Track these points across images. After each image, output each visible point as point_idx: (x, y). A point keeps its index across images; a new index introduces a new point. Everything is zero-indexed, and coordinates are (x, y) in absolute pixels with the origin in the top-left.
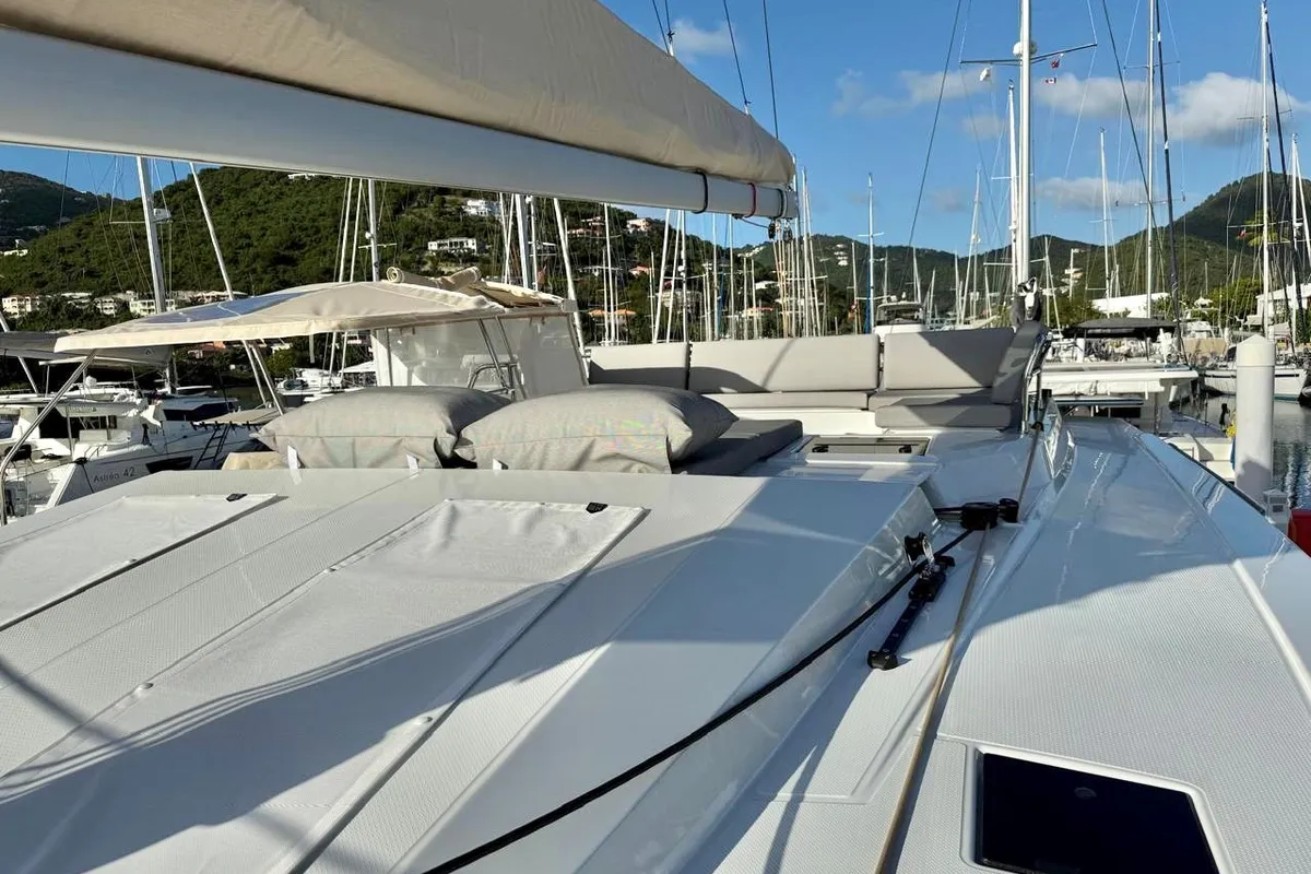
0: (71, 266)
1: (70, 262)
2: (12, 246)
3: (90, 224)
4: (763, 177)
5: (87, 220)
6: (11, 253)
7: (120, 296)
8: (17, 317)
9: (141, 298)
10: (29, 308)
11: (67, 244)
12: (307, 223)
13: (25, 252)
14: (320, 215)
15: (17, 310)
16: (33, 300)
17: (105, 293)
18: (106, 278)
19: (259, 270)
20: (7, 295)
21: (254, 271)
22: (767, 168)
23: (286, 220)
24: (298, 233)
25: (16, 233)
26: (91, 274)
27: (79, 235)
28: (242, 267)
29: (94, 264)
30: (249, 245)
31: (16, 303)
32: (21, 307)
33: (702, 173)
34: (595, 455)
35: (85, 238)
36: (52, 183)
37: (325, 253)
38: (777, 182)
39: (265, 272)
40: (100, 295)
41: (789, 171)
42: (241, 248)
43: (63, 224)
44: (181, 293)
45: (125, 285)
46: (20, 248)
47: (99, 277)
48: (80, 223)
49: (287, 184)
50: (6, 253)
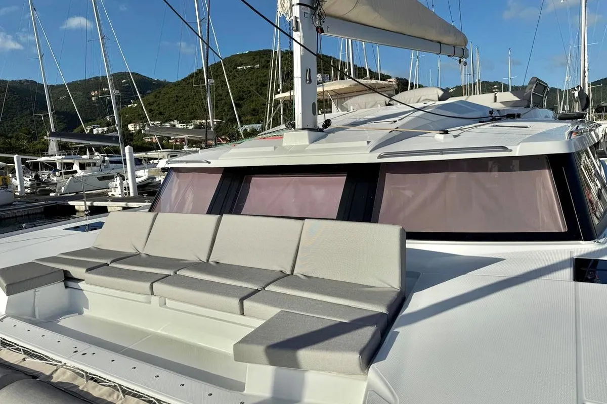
0: (153, 111)
1: (153, 109)
2: (131, 103)
3: (160, 92)
4: (458, 44)
5: (158, 91)
6: (130, 105)
7: (172, 123)
8: (134, 132)
9: (180, 123)
10: (138, 128)
11: (151, 100)
12: (245, 89)
13: (136, 105)
14: (251, 85)
15: (133, 129)
16: (139, 125)
17: (166, 122)
18: (167, 115)
19: (226, 110)
20: (130, 123)
21: (224, 111)
22: (458, 41)
23: (237, 88)
24: (242, 93)
25: (131, 98)
26: (160, 114)
27: (155, 97)
28: (220, 109)
29: (162, 109)
30: (222, 99)
31: (133, 126)
32: (135, 128)
33: (440, 43)
34: (421, 100)
35: (158, 98)
36: (144, 76)
37: (253, 101)
38: (462, 46)
39: (228, 111)
40: (164, 123)
41: (466, 42)
42: (219, 100)
43: (149, 93)
44: (195, 121)
45: (174, 118)
46: (134, 104)
47: (164, 115)
48: (155, 92)
49: (237, 71)
50: (129, 106)
